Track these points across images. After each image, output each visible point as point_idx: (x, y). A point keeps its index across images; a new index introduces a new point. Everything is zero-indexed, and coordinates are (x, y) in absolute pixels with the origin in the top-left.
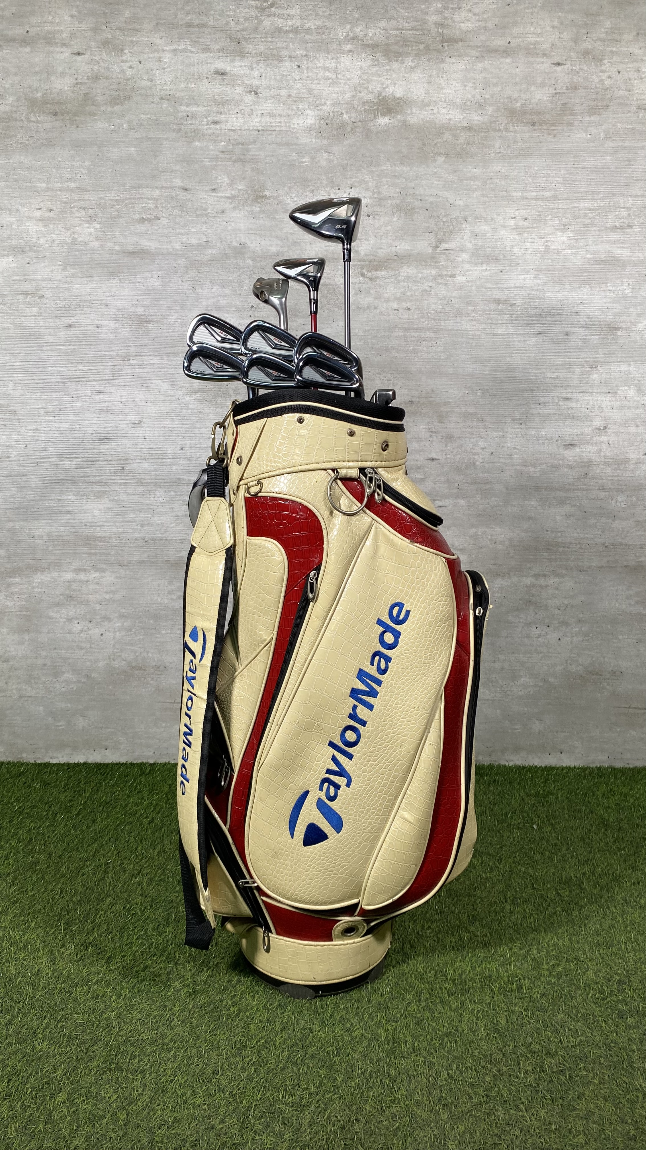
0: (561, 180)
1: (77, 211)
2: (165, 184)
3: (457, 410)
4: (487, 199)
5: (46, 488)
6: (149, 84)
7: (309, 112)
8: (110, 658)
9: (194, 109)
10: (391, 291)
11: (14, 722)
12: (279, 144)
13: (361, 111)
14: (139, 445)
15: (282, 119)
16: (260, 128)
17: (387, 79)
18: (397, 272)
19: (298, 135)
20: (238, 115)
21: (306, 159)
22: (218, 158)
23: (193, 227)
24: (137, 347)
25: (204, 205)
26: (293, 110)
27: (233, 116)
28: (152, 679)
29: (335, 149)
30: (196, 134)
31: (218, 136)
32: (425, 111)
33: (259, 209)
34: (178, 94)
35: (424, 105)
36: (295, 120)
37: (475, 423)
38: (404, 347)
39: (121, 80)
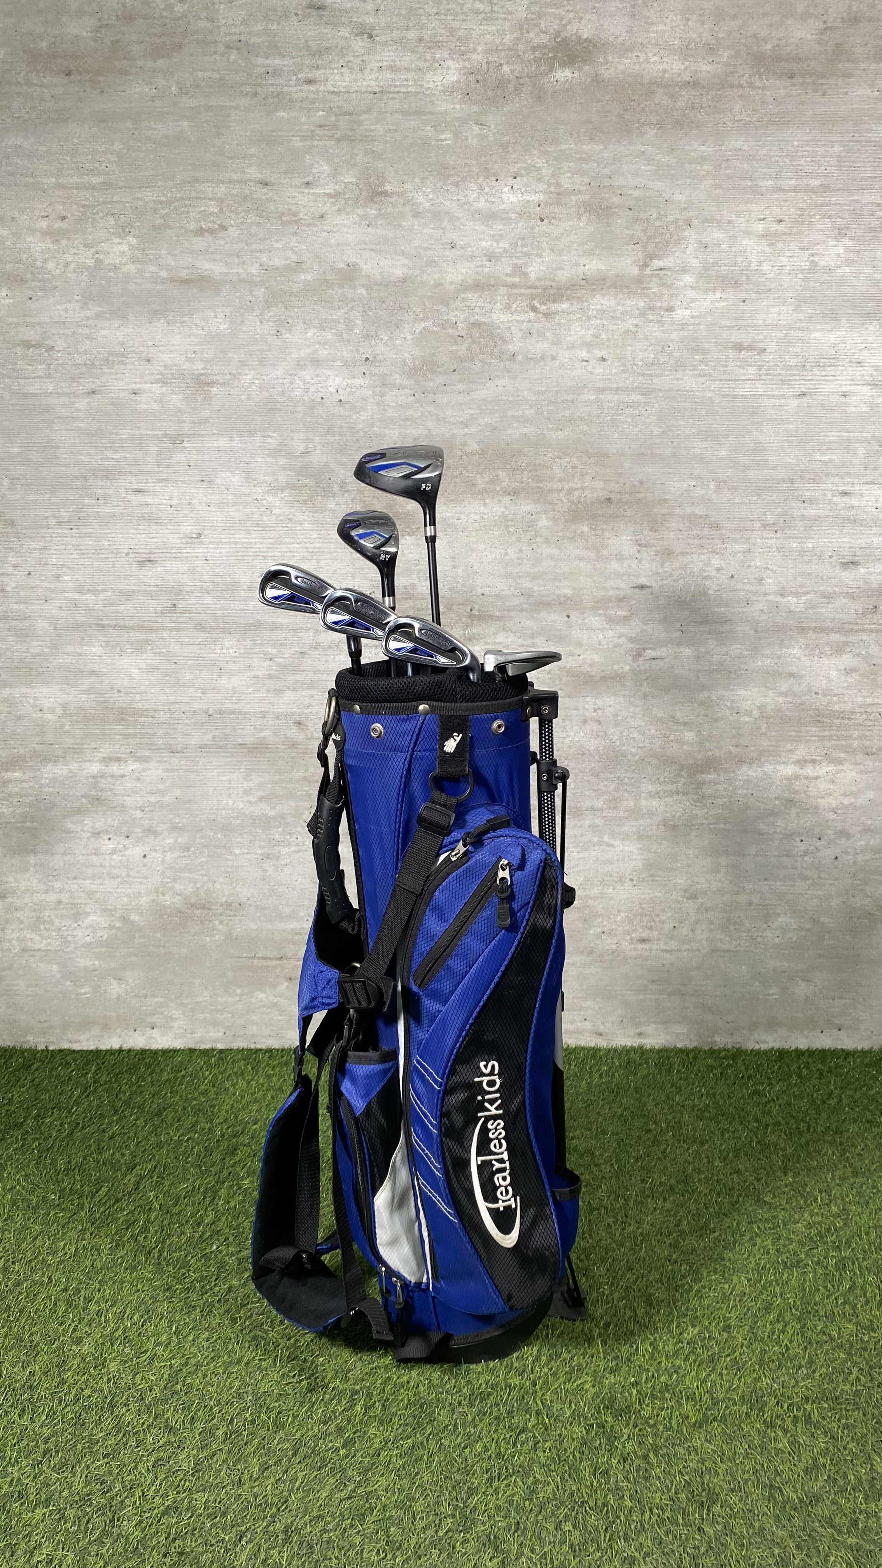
0: (833, 161)
1: (102, 218)
2: (235, 177)
3: (678, 511)
4: (720, 191)
5: (59, 636)
6: (209, 25)
7: (450, 63)
8: (157, 892)
9: (277, 62)
10: (578, 332)
11: (15, 988)
12: (405, 113)
13: (529, 61)
14: (198, 569)
15: (410, 75)
16: (377, 89)
17: (568, 11)
18: (586, 304)
19: (434, 98)
20: (343, 70)
21: (447, 135)
22: (313, 136)
23: (277, 241)
24: (193, 422)
25: (294, 208)
26: (425, 60)
27: (336, 71)
28: (221, 922)
29: (491, 120)
30: (282, 100)
31: (312, 103)
32: (627, 58)
33: (374, 212)
34: (254, 40)
35: (626, 50)
36: (429, 76)
37: (706, 532)
38: (598, 417)
39: (167, 21)
